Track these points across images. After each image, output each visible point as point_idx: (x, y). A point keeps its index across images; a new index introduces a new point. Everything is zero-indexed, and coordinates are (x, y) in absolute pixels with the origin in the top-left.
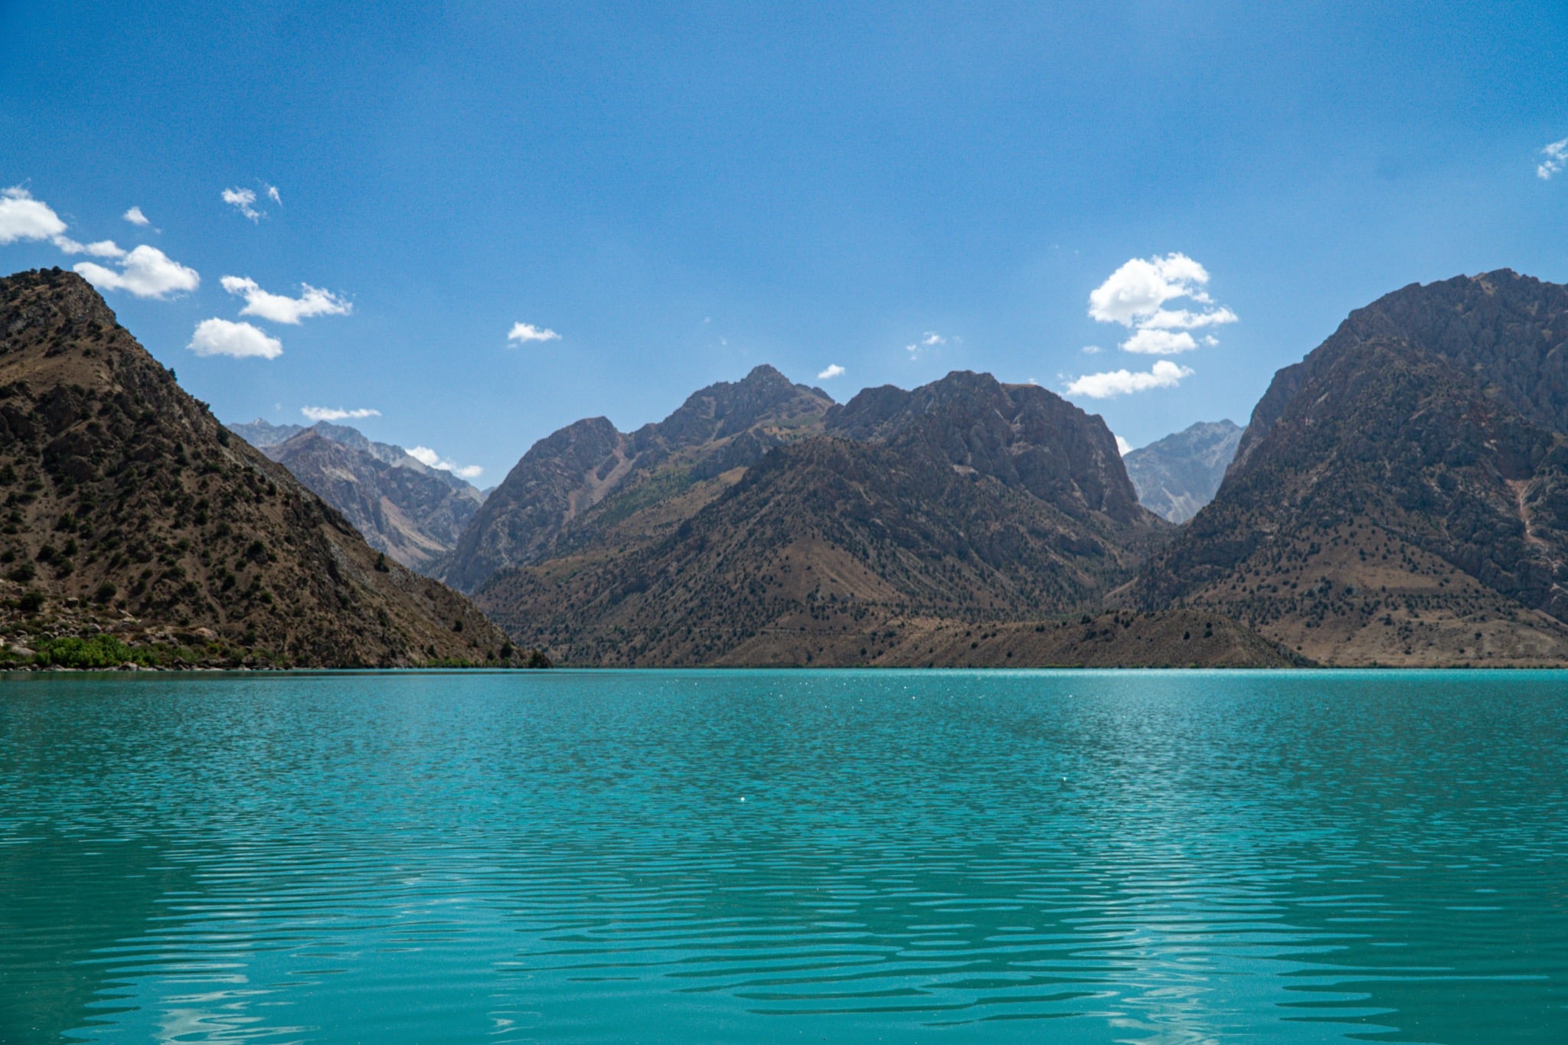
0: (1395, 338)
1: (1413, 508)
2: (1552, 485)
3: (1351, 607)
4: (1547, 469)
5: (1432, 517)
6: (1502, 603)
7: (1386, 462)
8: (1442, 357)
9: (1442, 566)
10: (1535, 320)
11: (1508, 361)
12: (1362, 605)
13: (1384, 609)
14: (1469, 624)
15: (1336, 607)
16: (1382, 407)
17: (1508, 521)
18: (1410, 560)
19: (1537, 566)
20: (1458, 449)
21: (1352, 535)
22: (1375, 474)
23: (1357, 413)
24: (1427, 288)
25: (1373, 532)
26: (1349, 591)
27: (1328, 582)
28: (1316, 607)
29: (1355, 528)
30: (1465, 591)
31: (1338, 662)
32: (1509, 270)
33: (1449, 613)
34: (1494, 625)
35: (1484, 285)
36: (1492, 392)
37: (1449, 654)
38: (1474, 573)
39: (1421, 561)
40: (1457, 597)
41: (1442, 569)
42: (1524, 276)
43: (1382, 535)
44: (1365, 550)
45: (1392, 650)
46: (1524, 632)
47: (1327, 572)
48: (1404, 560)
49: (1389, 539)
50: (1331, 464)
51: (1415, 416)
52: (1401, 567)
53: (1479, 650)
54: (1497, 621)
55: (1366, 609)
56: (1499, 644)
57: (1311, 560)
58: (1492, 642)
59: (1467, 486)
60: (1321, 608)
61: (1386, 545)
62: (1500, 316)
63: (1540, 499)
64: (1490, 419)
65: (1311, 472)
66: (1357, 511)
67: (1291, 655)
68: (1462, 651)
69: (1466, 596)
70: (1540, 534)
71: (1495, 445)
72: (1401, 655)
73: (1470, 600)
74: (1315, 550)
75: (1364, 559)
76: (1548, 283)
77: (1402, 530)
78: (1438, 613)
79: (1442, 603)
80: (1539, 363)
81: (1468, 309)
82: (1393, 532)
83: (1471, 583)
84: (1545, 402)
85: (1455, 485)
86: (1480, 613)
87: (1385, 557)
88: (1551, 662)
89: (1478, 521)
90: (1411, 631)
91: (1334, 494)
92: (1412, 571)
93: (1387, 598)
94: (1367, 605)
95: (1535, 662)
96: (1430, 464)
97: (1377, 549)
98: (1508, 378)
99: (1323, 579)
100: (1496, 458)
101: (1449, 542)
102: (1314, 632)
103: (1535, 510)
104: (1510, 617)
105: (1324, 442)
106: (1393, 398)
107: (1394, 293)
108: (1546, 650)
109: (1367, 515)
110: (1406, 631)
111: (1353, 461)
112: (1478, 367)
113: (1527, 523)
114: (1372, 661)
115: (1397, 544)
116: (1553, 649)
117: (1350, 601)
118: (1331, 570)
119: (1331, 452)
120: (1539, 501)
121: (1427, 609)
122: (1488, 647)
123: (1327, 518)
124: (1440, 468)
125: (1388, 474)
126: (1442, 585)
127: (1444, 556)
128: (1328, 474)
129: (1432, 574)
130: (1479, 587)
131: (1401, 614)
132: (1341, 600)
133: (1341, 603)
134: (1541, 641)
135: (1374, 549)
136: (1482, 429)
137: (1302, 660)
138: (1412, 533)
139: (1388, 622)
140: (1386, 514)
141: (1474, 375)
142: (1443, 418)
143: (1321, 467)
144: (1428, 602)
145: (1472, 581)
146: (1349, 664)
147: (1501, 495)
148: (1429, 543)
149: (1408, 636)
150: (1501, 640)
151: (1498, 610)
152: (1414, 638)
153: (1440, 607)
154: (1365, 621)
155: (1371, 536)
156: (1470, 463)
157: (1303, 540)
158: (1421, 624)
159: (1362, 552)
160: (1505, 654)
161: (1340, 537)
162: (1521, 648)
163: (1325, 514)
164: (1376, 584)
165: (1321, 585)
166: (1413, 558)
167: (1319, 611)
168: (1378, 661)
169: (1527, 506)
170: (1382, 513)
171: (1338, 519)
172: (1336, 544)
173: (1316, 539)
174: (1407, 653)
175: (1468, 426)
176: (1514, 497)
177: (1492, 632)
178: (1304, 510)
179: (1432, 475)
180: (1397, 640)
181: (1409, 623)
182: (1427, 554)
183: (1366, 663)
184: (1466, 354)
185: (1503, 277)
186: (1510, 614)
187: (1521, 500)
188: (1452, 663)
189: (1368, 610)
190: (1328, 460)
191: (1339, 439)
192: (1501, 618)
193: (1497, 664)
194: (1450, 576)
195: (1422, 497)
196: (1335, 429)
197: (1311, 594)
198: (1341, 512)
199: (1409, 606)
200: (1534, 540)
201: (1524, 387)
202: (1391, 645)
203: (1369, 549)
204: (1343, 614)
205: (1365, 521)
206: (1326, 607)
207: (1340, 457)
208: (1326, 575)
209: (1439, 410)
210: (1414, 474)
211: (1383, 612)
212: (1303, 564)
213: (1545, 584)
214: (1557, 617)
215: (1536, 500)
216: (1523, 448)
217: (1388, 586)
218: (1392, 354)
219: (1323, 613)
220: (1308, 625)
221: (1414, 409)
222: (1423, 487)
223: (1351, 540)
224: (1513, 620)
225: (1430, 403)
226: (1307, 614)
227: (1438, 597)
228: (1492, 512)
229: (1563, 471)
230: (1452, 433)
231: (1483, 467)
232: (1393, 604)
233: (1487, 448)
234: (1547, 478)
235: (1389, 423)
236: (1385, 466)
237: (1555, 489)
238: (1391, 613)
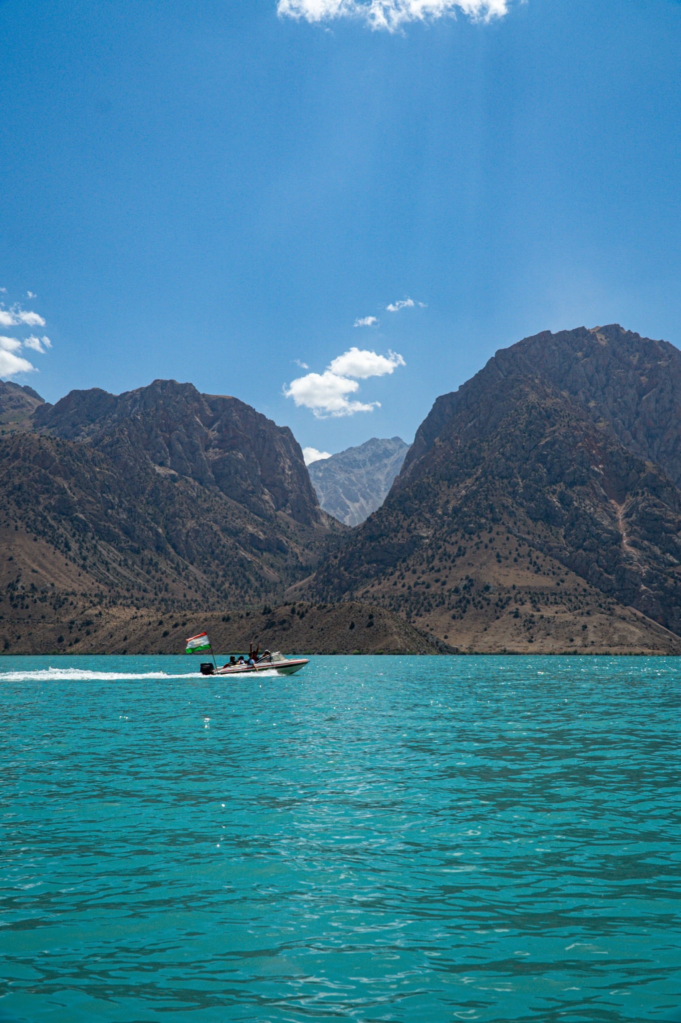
0: (530, 376)
1: (538, 519)
2: (643, 504)
3: (488, 601)
4: (640, 491)
5: (553, 527)
6: (604, 600)
7: (520, 480)
8: (565, 394)
9: (559, 568)
10: (637, 368)
11: (615, 401)
12: (497, 600)
13: (513, 604)
14: (578, 618)
15: (476, 601)
16: (518, 433)
17: (610, 532)
18: (535, 563)
19: (630, 570)
20: (575, 472)
21: (491, 541)
22: (510, 489)
23: (498, 437)
24: (556, 335)
25: (508, 539)
26: (487, 588)
27: (471, 581)
28: (460, 601)
29: (493, 534)
30: (576, 590)
31: (476, 649)
32: (618, 325)
33: (564, 608)
34: (597, 618)
35: (599, 336)
36: (601, 425)
37: (562, 643)
38: (584, 575)
39: (544, 564)
40: (570, 595)
41: (558, 571)
42: (629, 331)
43: (514, 541)
44: (501, 554)
45: (518, 639)
46: (619, 625)
47: (471, 572)
48: (531, 563)
49: (520, 545)
50: (477, 479)
51: (543, 443)
52: (528, 568)
53: (585, 639)
54: (599, 615)
55: (500, 603)
56: (600, 634)
57: (458, 562)
58: (594, 632)
59: (580, 503)
60: (465, 602)
61: (517, 550)
62: (610, 363)
63: (634, 515)
64: (599, 447)
65: (461, 485)
66: (495, 520)
67: (437, 643)
68: (572, 640)
69: (577, 594)
70: (633, 544)
71: (603, 469)
72: (526, 644)
73: (579, 598)
74: (461, 552)
75: (499, 561)
76: (646, 339)
77: (529, 537)
78: (555, 608)
79: (559, 600)
80: (638, 404)
81: (586, 356)
82: (524, 539)
83: (581, 583)
84: (641, 436)
85: (571, 501)
86: (587, 609)
87: (516, 560)
88: (638, 650)
89: (588, 531)
90: (533, 623)
91: (478, 505)
92: (536, 572)
93: (516, 595)
94: (501, 600)
95: (626, 650)
96: (555, 482)
97: (510, 553)
98: (614, 414)
99: (467, 578)
100: (603, 480)
101: (565, 549)
102: (458, 623)
103: (630, 524)
104: (608, 612)
105: (472, 461)
106: (527, 426)
107: (531, 337)
108: (634, 640)
109: (503, 524)
110: (530, 623)
111: (493, 478)
112: (592, 404)
113: (624, 534)
114: (503, 648)
115: (525, 549)
116: (639, 639)
117: (487, 597)
118: (474, 570)
119: (477, 470)
120: (634, 517)
121: (546, 605)
122: (591, 637)
123: (472, 525)
124: (560, 487)
125: (521, 491)
126: (558, 584)
127: (561, 561)
128: (474, 488)
129: (551, 575)
130: (587, 586)
131: (527, 608)
132: (480, 596)
133: (480, 599)
134: (631, 632)
135: (507, 553)
136: (592, 455)
137: (446, 647)
138: (537, 540)
139: (517, 615)
140: (518, 523)
141: (589, 410)
142: (564, 445)
143: (469, 482)
144: (548, 599)
145: (580, 580)
146: (485, 652)
147: (606, 510)
148: (550, 549)
149: (531, 628)
150: (601, 631)
151: (600, 606)
152: (536, 629)
153: (556, 603)
154: (498, 614)
155: (506, 542)
156: (583, 483)
157: (453, 544)
158: (542, 617)
159: (498, 556)
160: (604, 643)
161: (481, 542)
162: (616, 638)
163: (470, 522)
164: (508, 583)
165: (465, 582)
166: (538, 561)
167: (463, 605)
168: (508, 649)
169: (624, 521)
170: (515, 523)
171: (480, 527)
172: (478, 548)
173: (462, 543)
174: (530, 641)
175: (582, 452)
176: (615, 513)
177: (595, 624)
178: (454, 518)
179: (554, 493)
180: (523, 630)
181: (533, 616)
182: (548, 558)
183: (498, 650)
184: (584, 393)
185: (613, 331)
186: (609, 609)
187: (620, 515)
188: (563, 651)
189: (502, 605)
190: (475, 476)
191: (484, 458)
192: (602, 613)
193: (598, 652)
194: (565, 577)
195: (546, 510)
196: (480, 450)
197: (457, 591)
198: (483, 521)
199: (533, 602)
200: (629, 549)
201: (627, 422)
202: (518, 635)
203: (504, 553)
204: (482, 608)
205: (502, 529)
206: (468, 602)
207: (484, 474)
208: (469, 574)
209: (562, 438)
210: (540, 491)
211: (513, 607)
212: (452, 565)
213: (636, 585)
214: (644, 612)
215: (631, 517)
216: (623, 473)
217: (517, 585)
218: (527, 389)
219: (466, 607)
220: (454, 617)
221: (542, 435)
222: (547, 502)
223: (490, 545)
224: (611, 615)
225: (554, 432)
226: (453, 608)
227: (555, 594)
228: (597, 524)
229: (651, 493)
230: (570, 458)
231: (593, 488)
232: (521, 600)
233: (596, 472)
234: (639, 498)
235: (523, 447)
236: (518, 484)
237: (646, 507)
238: (519, 607)
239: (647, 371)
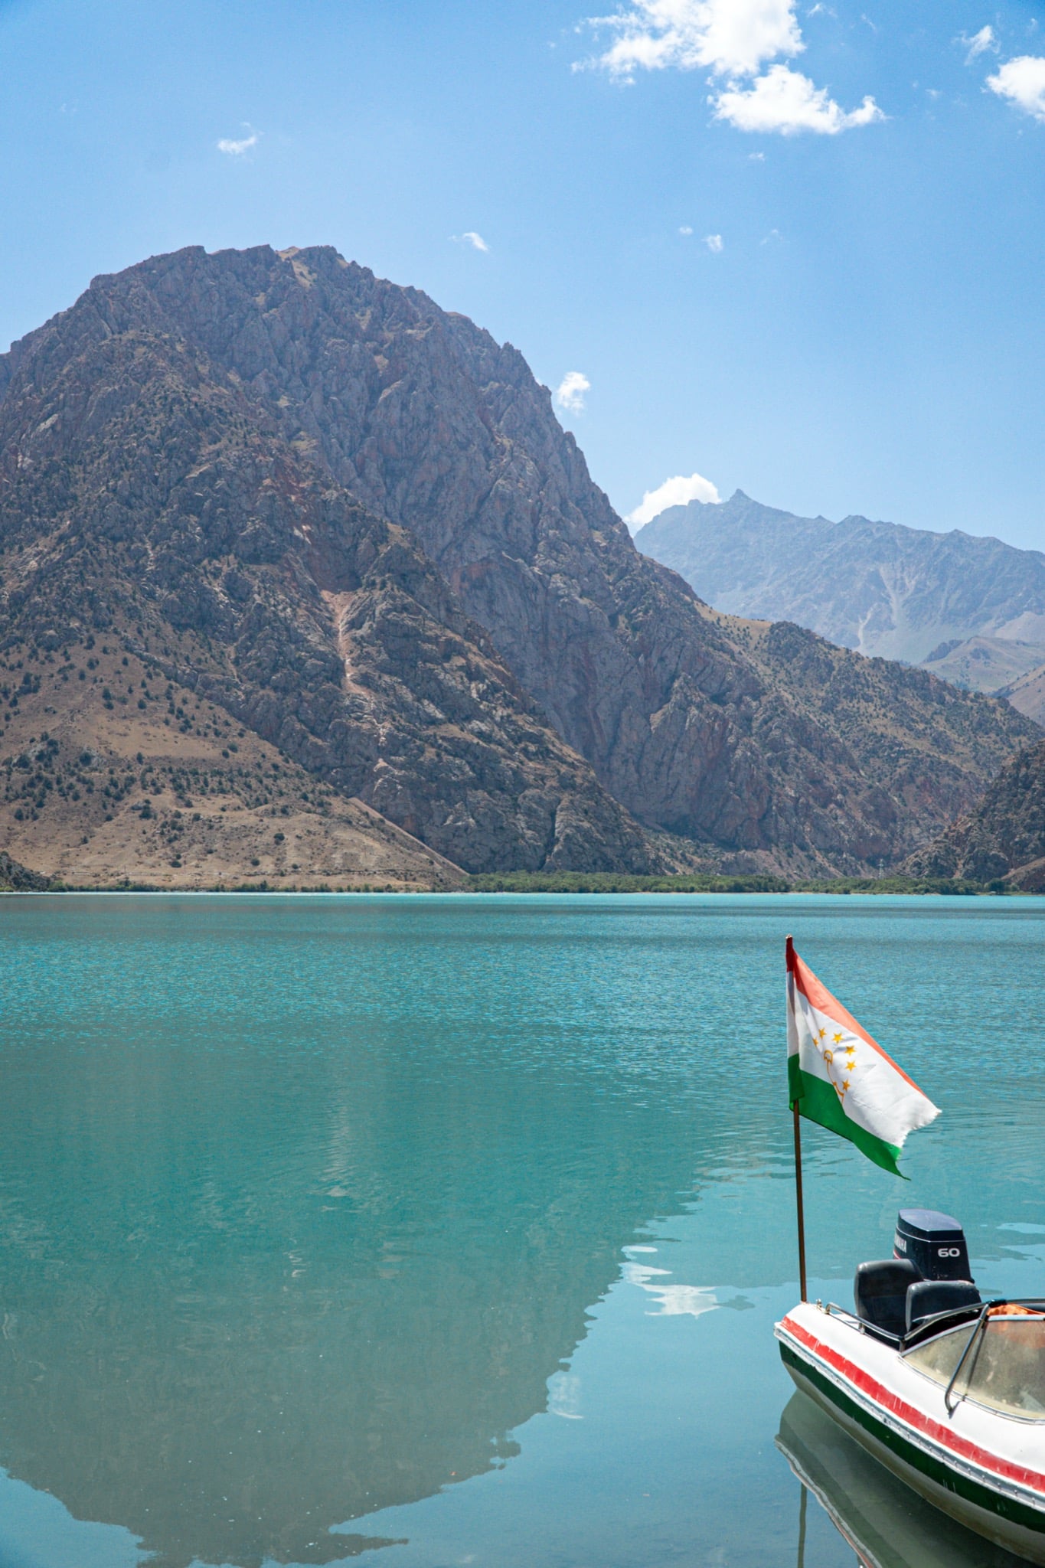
0: (166, 336)
1: (186, 626)
2: (383, 606)
3: (89, 785)
4: (378, 580)
5: (213, 642)
6: (310, 787)
7: (148, 546)
8: (234, 378)
9: (227, 724)
10: (367, 338)
11: (326, 399)
12: (107, 783)
13: (140, 791)
14: (266, 820)
15: (65, 785)
16: (145, 450)
17: (322, 657)
18: (180, 712)
19: (358, 729)
20: (256, 535)
21: (92, 665)
22: (130, 564)
23: (105, 457)
24: (216, 257)
25: (125, 662)
26: (86, 759)
27: (52, 743)
28: (32, 784)
29: (96, 653)
30: (259, 766)
31: (67, 880)
32: (333, 249)
33: (236, 801)
34: (301, 821)
35: (298, 268)
36: (303, 446)
37: (235, 868)
38: (270, 736)
39: (197, 714)
40: (247, 775)
41: (226, 729)
42: (354, 263)
43: (137, 665)
44: (111, 692)
45: (150, 860)
46: (342, 834)
47: (50, 726)
48: (171, 712)
49: (149, 676)
50: (61, 539)
51: (194, 474)
52: (167, 722)
53: (280, 860)
54: (304, 815)
55: (112, 790)
56: (308, 852)
57: (24, 705)
58: (298, 848)
59: (266, 596)
60: (41, 786)
61: (144, 685)
62: (317, 324)
63: (366, 625)
64: (303, 490)
65: (27, 550)
66: (100, 625)
67: (9, 867)
68: (256, 863)
69: (260, 773)
70: (365, 681)
71: (309, 534)
72: (165, 868)
73: (266, 781)
74: (30, 686)
75: (110, 707)
76: (386, 282)
77: (168, 661)
78: (220, 801)
79: (226, 785)
80: (369, 409)
81: (272, 304)
82: (157, 664)
83: (268, 753)
84: (373, 471)
85: (249, 592)
86: (282, 802)
87: (142, 706)
88: (379, 881)
89: (280, 654)
90: (181, 829)
91: (65, 591)
92: (182, 730)
93: (143, 775)
94: (114, 784)
95: (357, 881)
96: (214, 555)
97: (130, 691)
98: (324, 425)
99: (44, 737)
100: (309, 554)
101: (236, 686)
102: (28, 828)
103: (359, 642)
104: (320, 810)
105: (50, 501)
106: (162, 438)
107: (165, 257)
108: (370, 862)
109: (115, 631)
110: (173, 829)
111: (96, 539)
112: (283, 403)
113: (348, 662)
114: (122, 878)
115: (159, 685)
116: (381, 860)
117: (87, 776)
118: (57, 722)
119: (61, 519)
120: (364, 631)
121: (203, 794)
122: (292, 858)
123: (52, 632)
124: (228, 564)
125: (151, 567)
126: (225, 755)
127: (229, 708)
128: (56, 556)
129: (212, 736)
130: (279, 760)
131: (165, 801)
132: (73, 774)
133: (73, 780)
134: (365, 848)
135: (125, 690)
136: (290, 505)
137: (27, 876)
138: (184, 668)
139: (146, 813)
140: (146, 633)
141: (278, 414)
142: (237, 481)
143: (43, 544)
144: (206, 783)
145: (267, 748)
146: (85, 886)
147: (313, 614)
148: (207, 685)
149: (176, 838)
150: (310, 845)
151: (305, 798)
152: (184, 841)
153: (222, 791)
154: (109, 811)
155: (121, 668)
156: (272, 560)
157: (12, 668)
158: (197, 818)
159: (106, 695)
160: (316, 868)
161: (72, 667)
162: (338, 859)
163: (49, 625)
164: (127, 750)
165: (40, 747)
166: (185, 709)
167: (36, 791)
168: (131, 879)
169: (347, 636)
170: (140, 632)
171: (70, 636)
172: (65, 679)
173: (32, 667)
174: (175, 865)
175: (272, 497)
176: (331, 620)
177: (298, 832)
178: (13, 616)
179: (216, 574)
180: (159, 843)
181: (178, 815)
182: (206, 703)
183: (112, 881)
184: (267, 378)
185: (323, 258)
186: (321, 804)
187: (340, 625)
188: (240, 883)
189: (115, 793)
190: (56, 533)
191: (75, 497)
192: (309, 812)
193: (306, 885)
194: (237, 740)
195: (200, 608)
196: (67, 480)
197: (23, 762)
198: (75, 624)
199: (178, 788)
200: (356, 689)
201: (347, 444)
202: (151, 852)
203: (118, 690)
204: (76, 798)
205: (113, 642)
206: (48, 786)
207: (76, 529)
208: (49, 731)
209: (232, 468)
210: (189, 570)
211: (138, 796)
212: (11, 710)
213: (368, 759)
214: (380, 811)
215: (360, 628)
216: (347, 544)
217: (146, 753)
218: (161, 363)
219: (43, 795)
220: (19, 816)
221: (193, 459)
222: (203, 592)
223: (90, 673)
224: (325, 814)
225: (218, 454)
226: (17, 797)
227: (220, 773)
228: (299, 641)
229: (399, 584)
230: (248, 507)
231: (290, 569)
232: (154, 784)
233: (297, 538)
234: (377, 594)
235: (155, 480)
236: (145, 553)
237: (389, 611)
238: (150, 797)
239: (386, 346)
